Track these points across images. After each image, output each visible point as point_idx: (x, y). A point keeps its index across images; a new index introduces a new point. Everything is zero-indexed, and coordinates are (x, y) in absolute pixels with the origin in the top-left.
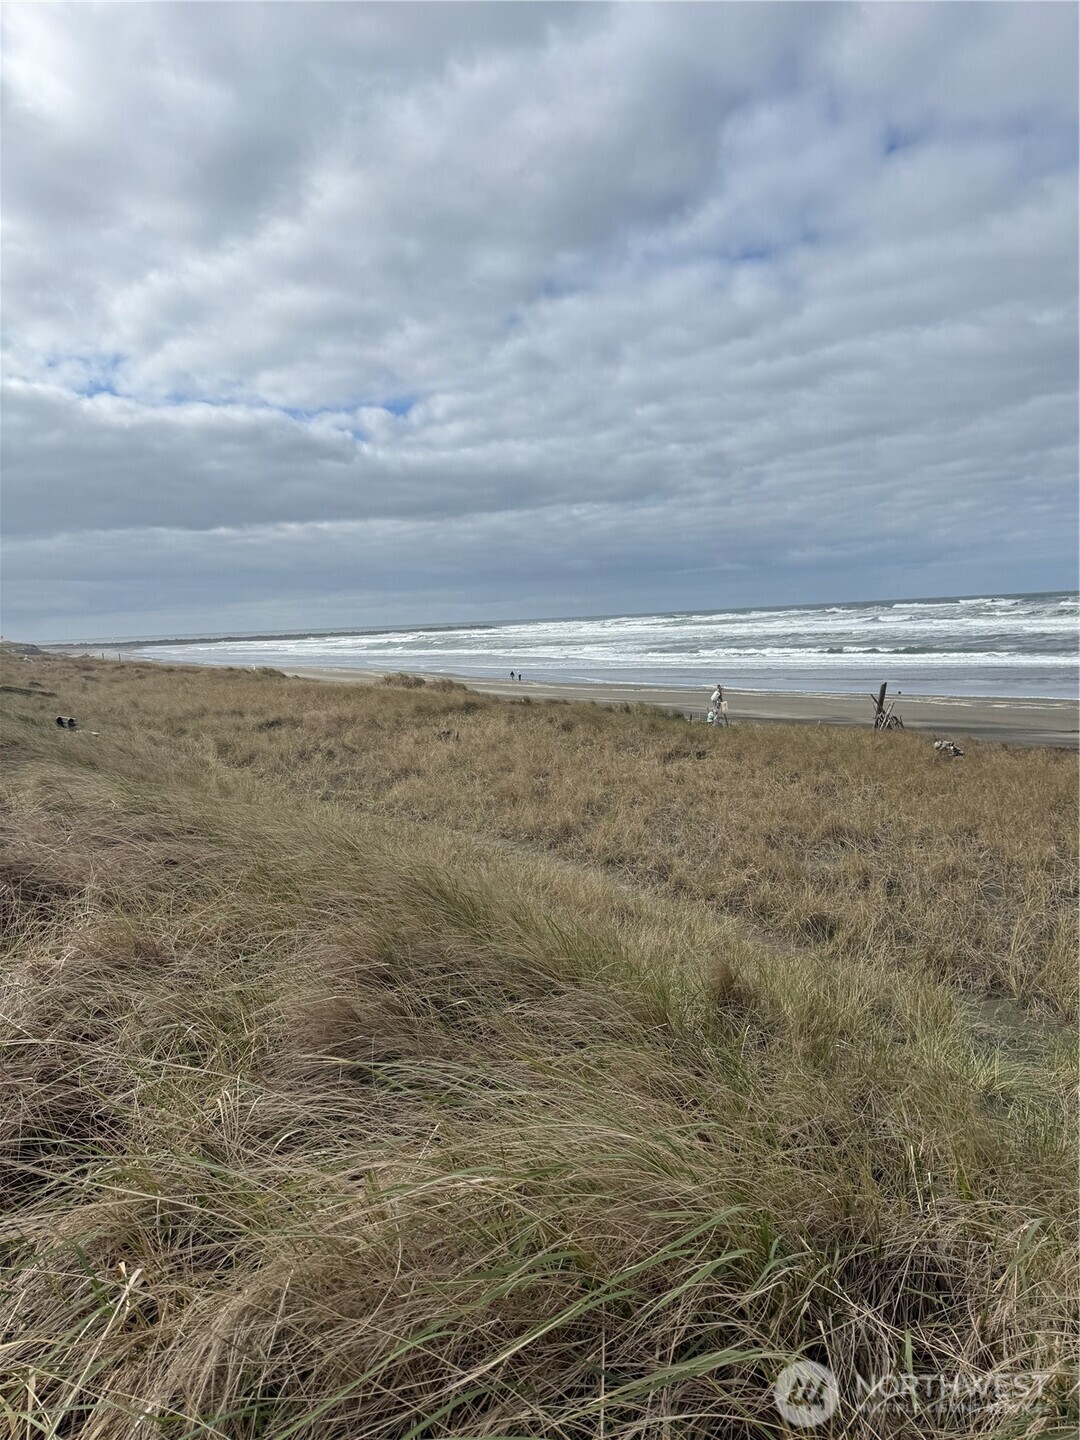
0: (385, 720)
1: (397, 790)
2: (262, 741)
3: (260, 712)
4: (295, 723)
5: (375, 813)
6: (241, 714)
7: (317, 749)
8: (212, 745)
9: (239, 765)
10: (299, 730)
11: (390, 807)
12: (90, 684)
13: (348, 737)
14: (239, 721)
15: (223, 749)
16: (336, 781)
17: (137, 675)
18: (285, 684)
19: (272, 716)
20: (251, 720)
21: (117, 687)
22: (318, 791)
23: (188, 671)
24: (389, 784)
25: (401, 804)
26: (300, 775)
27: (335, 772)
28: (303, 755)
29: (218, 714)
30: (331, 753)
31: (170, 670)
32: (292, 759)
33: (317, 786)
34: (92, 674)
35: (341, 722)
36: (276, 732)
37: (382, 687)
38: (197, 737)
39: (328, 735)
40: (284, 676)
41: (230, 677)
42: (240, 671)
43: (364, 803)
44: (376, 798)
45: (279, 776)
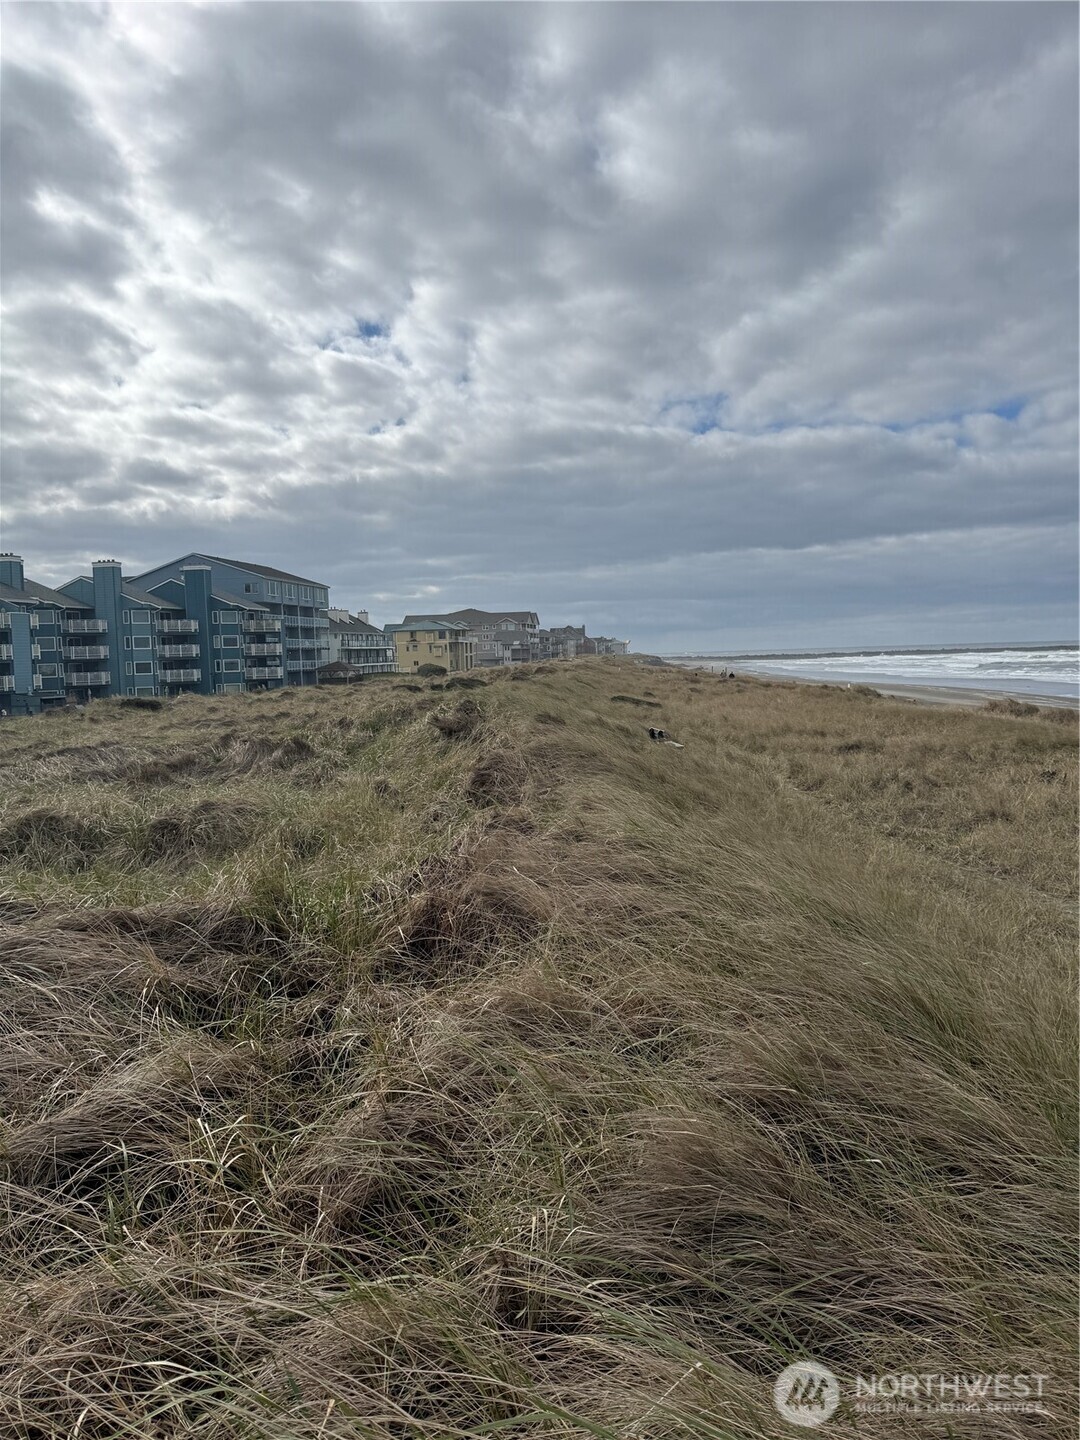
0: (980, 752)
1: (977, 836)
2: (836, 765)
3: (841, 734)
4: (875, 748)
5: (948, 858)
6: (823, 734)
7: (895, 778)
8: (785, 765)
9: (809, 789)
10: (879, 756)
11: (965, 853)
12: (695, 696)
13: (932, 767)
14: (819, 741)
15: (795, 770)
16: (908, 816)
17: (736, 689)
18: (876, 705)
19: (853, 739)
20: (833, 741)
21: (717, 700)
22: (885, 825)
23: (784, 687)
24: (969, 828)
25: (979, 851)
26: (869, 806)
27: (910, 806)
28: (877, 785)
29: (800, 733)
30: (908, 786)
31: (767, 685)
32: (865, 786)
33: (886, 819)
34: (698, 686)
35: (927, 750)
36: (852, 757)
37: (985, 715)
38: (774, 755)
39: (910, 765)
40: (879, 696)
41: (821, 696)
42: (834, 689)
43: (936, 845)
44: (950, 841)
45: (848, 805)
